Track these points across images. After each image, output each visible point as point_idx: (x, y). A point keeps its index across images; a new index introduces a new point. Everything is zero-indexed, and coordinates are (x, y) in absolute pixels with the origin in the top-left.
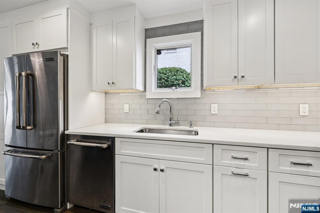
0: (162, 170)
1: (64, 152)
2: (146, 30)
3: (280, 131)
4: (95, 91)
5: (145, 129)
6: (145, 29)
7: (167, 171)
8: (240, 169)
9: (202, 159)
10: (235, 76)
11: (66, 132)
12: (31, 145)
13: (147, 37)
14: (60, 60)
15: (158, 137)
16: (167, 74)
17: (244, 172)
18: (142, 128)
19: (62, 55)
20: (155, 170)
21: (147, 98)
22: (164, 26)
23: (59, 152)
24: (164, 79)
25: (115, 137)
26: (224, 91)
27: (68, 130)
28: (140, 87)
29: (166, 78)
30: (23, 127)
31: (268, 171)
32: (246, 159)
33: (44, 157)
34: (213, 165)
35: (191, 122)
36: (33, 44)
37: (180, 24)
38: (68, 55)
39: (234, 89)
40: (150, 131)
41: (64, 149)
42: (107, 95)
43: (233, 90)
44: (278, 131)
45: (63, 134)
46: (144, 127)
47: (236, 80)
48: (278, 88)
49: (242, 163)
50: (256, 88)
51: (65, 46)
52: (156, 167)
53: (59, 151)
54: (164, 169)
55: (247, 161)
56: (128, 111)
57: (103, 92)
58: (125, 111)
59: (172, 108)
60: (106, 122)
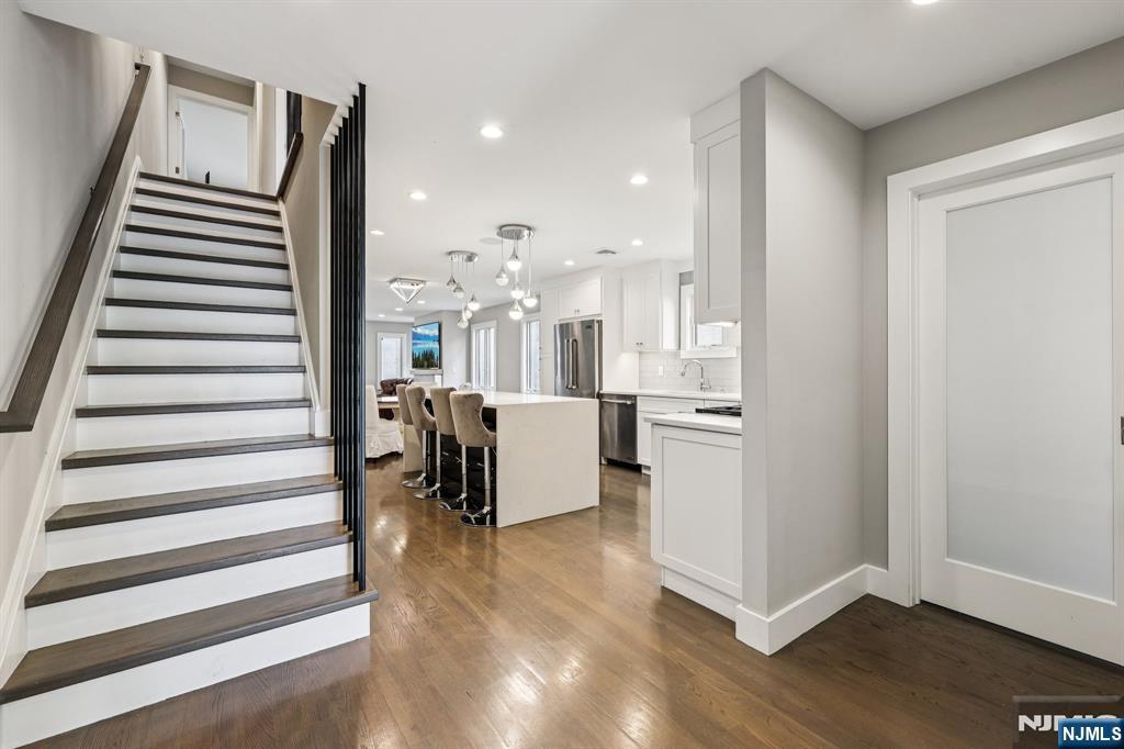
6: (679, 275)
11: (602, 392)
13: (681, 284)
14: (596, 325)
21: (681, 358)
28: (669, 343)
38: (602, 321)
56: (662, 375)
57: (636, 352)
58: (659, 374)
59: (704, 370)
60: (640, 388)
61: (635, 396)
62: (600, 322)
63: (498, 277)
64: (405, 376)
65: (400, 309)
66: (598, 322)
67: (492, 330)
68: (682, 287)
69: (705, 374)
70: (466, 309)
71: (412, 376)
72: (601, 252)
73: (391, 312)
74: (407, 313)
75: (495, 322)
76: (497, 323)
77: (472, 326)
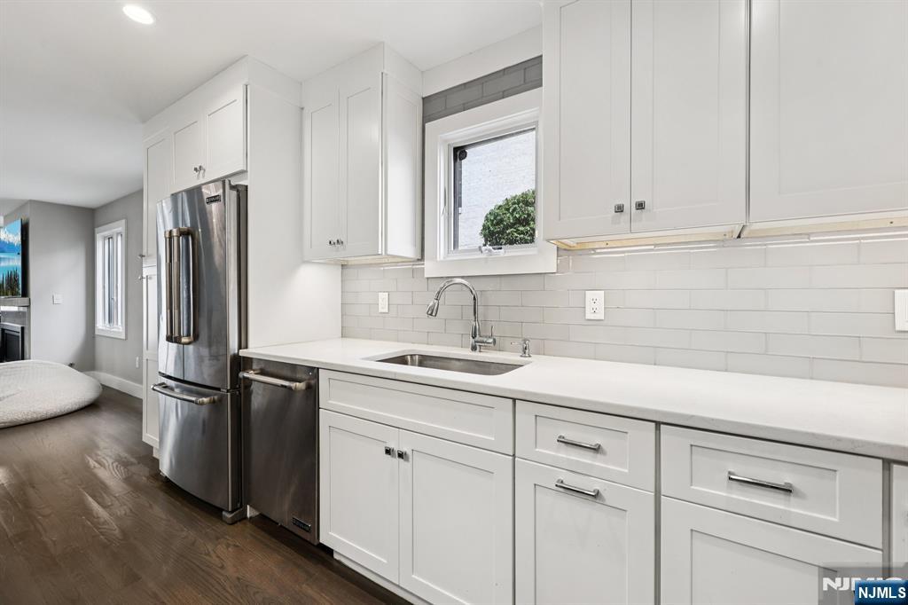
0: (401, 455)
1: (240, 394)
2: (426, 101)
3: (813, 381)
5: (411, 355)
6: (423, 99)
7: (417, 459)
8: (582, 476)
9: (488, 438)
11: (243, 353)
12: (190, 377)
13: (426, 118)
15: (395, 374)
17: (590, 485)
18: (404, 351)
19: (232, 187)
20: (388, 452)
21: (426, 276)
22: (465, 84)
23: (229, 394)
25: (318, 369)
26: (623, 252)
27: (246, 347)
28: (400, 242)
30: (176, 338)
33: (205, 400)
34: (514, 456)
35: (525, 340)
36: (196, 169)
37: (504, 69)
38: (247, 187)
39: (656, 245)
40: (424, 361)
41: (240, 387)
42: (346, 271)
43: (653, 247)
44: (808, 381)
45: (236, 356)
46: (409, 351)
47: (624, 217)
48: (809, 235)
49: (585, 458)
50: (727, 237)
51: (241, 167)
52: (391, 445)
53: (228, 391)
54: (409, 453)
55: (599, 456)
56: (386, 310)
57: (336, 264)
58: (381, 310)
59: (479, 302)
60: (343, 336)
62: (242, 190)
68: (429, 124)
75: (124, 221)
76: (127, 223)
77: (96, 229)
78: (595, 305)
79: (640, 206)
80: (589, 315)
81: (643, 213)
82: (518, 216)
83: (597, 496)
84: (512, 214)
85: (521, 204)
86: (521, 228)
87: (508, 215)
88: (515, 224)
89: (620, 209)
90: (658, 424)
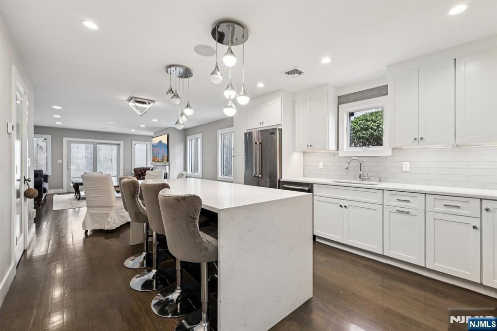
0: (346, 207)
2: (339, 97)
4: (297, 151)
7: (350, 208)
8: (403, 208)
9: (375, 201)
10: (415, 137)
11: (281, 180)
13: (339, 103)
14: (278, 132)
16: (378, 122)
17: (407, 210)
20: (341, 206)
21: (339, 156)
22: (355, 93)
24: (372, 128)
27: (282, 178)
28: (332, 147)
29: (376, 128)
31: (425, 211)
32: (408, 201)
34: (383, 205)
35: (380, 178)
36: (260, 123)
37: (371, 89)
42: (305, 154)
45: (279, 181)
47: (417, 141)
49: (405, 204)
52: (341, 204)
54: (348, 206)
55: (409, 203)
56: (322, 168)
57: (301, 152)
58: (320, 167)
59: (362, 165)
60: (304, 177)
61: (312, 184)
62: (281, 130)
63: (213, 73)
64: (149, 166)
65: (144, 126)
66: (279, 129)
67: (199, 140)
68: (340, 106)
69: (362, 168)
70: (182, 114)
71: (152, 166)
72: (289, 73)
73: (138, 128)
74: (148, 129)
75: (201, 134)
76: (203, 135)
77: (187, 137)
78: (406, 166)
79: (422, 138)
80: (404, 170)
81: (423, 141)
82: (362, 126)
83: (408, 212)
84: (359, 125)
85: (364, 121)
86: (364, 132)
87: (357, 126)
88: (361, 130)
89: (415, 139)
90: (425, 194)
